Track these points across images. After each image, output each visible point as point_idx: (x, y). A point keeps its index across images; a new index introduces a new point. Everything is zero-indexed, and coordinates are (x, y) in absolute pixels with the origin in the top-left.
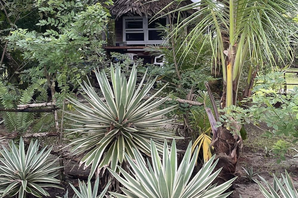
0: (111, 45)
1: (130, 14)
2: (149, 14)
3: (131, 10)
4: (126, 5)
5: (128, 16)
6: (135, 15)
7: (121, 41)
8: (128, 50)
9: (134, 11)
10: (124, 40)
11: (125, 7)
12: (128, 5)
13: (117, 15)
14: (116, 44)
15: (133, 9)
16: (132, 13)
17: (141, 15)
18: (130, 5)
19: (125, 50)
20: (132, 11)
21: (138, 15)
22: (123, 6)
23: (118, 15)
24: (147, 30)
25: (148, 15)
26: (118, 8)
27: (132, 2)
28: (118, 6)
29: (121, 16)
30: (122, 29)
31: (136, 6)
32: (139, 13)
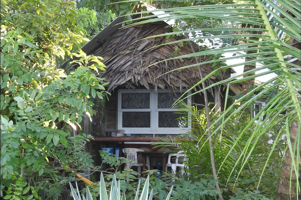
0: (97, 133)
1: (129, 85)
2: (160, 86)
3: (131, 79)
4: (123, 72)
5: (127, 89)
6: (137, 88)
7: (115, 129)
8: (125, 143)
9: (137, 81)
10: (120, 126)
11: (122, 75)
12: (127, 72)
13: (109, 87)
14: (107, 133)
15: (134, 77)
16: (134, 85)
17: (147, 88)
18: (129, 72)
19: (121, 143)
20: (133, 80)
21: (143, 87)
22: (119, 72)
23: (111, 87)
24: (156, 111)
25: (158, 88)
26: (111, 77)
27: (133, 66)
28: (111, 73)
29: (115, 89)
30: (116, 109)
31: (140, 72)
32: (144, 83)
